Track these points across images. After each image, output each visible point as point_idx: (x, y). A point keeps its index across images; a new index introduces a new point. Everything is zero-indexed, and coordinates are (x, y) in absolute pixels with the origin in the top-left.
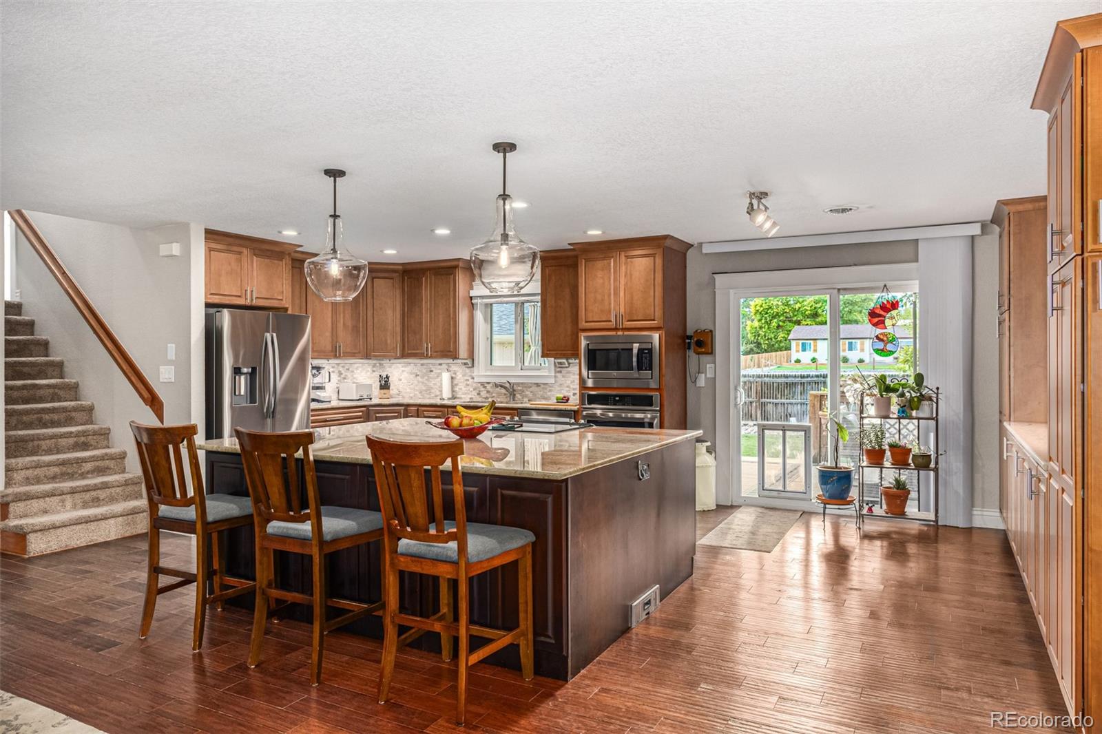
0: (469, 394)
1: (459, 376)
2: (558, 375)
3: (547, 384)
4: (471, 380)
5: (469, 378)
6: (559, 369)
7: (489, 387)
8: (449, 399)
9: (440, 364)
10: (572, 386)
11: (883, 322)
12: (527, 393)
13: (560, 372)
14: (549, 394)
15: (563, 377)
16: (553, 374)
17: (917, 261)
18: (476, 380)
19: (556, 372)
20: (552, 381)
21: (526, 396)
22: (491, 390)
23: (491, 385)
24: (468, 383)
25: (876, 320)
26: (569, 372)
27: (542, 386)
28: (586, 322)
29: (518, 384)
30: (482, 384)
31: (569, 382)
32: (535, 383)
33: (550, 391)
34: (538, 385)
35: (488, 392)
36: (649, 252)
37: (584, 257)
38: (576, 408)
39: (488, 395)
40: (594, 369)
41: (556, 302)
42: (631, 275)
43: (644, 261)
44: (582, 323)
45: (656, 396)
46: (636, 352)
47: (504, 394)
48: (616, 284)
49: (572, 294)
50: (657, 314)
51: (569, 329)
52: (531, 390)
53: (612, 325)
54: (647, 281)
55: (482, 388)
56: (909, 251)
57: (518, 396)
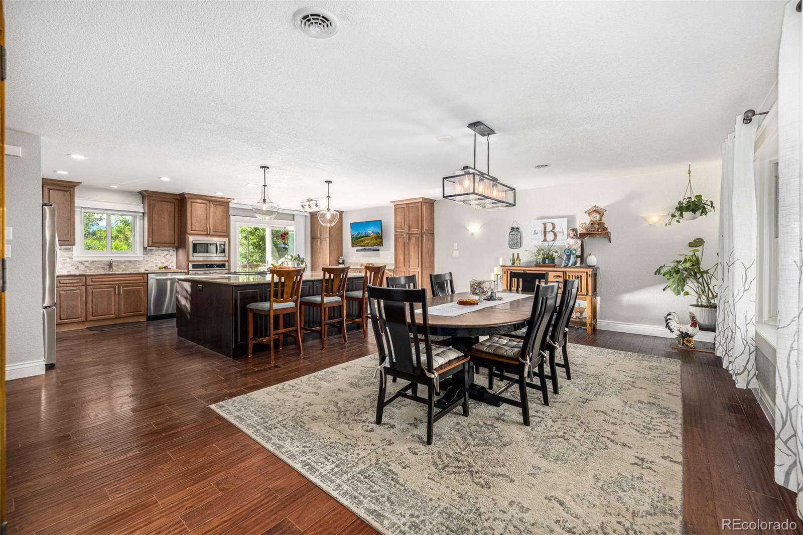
0: (66, 269)
3: (137, 261)
4: (68, 260)
6: (146, 253)
7: (87, 264)
10: (155, 262)
11: (284, 238)
12: (121, 266)
13: (147, 254)
14: (139, 266)
15: (149, 257)
16: (142, 255)
17: (294, 220)
18: (74, 259)
19: (144, 254)
20: (142, 259)
21: (121, 268)
22: (88, 265)
23: (89, 262)
24: (66, 261)
25: (283, 238)
26: (153, 254)
27: (133, 262)
28: (191, 230)
29: (115, 261)
30: (81, 262)
31: (152, 259)
32: (128, 261)
33: (139, 264)
34: (130, 261)
35: (86, 267)
36: (223, 204)
37: (191, 200)
38: (186, 271)
39: (86, 269)
40: (196, 252)
41: (158, 218)
42: (214, 213)
43: (221, 207)
44: (189, 231)
45: (227, 263)
46: (218, 245)
47: (102, 268)
48: (208, 215)
49: (169, 216)
50: (228, 230)
51: (167, 233)
52: (124, 264)
53: (205, 233)
54: (223, 216)
55: (80, 265)
56: (291, 217)
57: (114, 268)
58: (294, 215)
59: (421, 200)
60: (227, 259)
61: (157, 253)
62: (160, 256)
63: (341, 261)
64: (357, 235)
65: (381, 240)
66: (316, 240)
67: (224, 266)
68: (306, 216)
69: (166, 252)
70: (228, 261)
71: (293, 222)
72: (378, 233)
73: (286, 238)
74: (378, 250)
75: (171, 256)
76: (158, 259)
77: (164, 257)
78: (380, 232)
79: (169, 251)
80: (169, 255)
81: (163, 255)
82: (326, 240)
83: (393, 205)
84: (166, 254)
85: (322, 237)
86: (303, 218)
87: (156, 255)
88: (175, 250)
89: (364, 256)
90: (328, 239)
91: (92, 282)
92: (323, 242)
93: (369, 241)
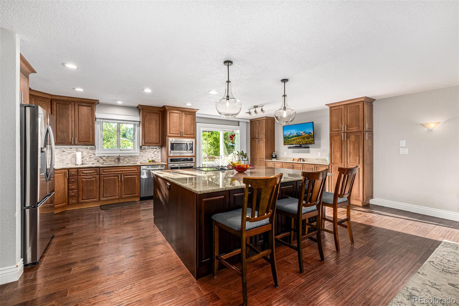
0: (91, 162)
1: (85, 154)
2: (141, 152)
3: (136, 156)
4: (93, 156)
5: (92, 155)
6: (141, 150)
7: (104, 158)
8: (81, 165)
9: (71, 148)
10: (147, 156)
11: (232, 139)
12: (126, 160)
13: (142, 151)
14: (137, 160)
15: (143, 153)
16: (139, 152)
17: (239, 126)
18: (96, 155)
19: (140, 151)
20: (139, 155)
22: (106, 159)
23: (106, 157)
24: (91, 157)
25: (231, 138)
26: (146, 151)
27: (134, 157)
28: (170, 134)
29: (122, 156)
30: (101, 157)
31: (146, 155)
32: (130, 156)
33: (137, 158)
34: (131, 156)
35: (104, 160)
36: (191, 113)
37: (170, 111)
38: (166, 164)
39: (104, 162)
40: (173, 150)
41: (149, 125)
42: (186, 120)
43: (190, 116)
44: (168, 134)
45: (194, 158)
46: (188, 144)
47: (114, 161)
48: (181, 122)
49: (156, 123)
50: (194, 133)
51: (154, 136)
52: (128, 158)
53: (179, 135)
54: (191, 122)
55: (100, 159)
56: (237, 123)
57: (121, 161)
58: (239, 121)
59: (363, 100)
60: (194, 154)
61: (149, 150)
62: (151, 152)
63: (274, 156)
64: (289, 135)
65: (312, 139)
66: (255, 140)
67: (191, 160)
68: (247, 122)
69: (154, 150)
70: (195, 156)
71: (238, 127)
72: (310, 133)
73: (233, 139)
74: (308, 147)
75: (158, 152)
76: (149, 155)
77: (153, 153)
78: (312, 132)
79: (156, 148)
80: (156, 152)
81: (152, 152)
82: (263, 140)
83: (328, 107)
84: (155, 151)
85: (260, 138)
86: (245, 124)
87: (148, 152)
88: (160, 148)
89: (293, 152)
90: (264, 139)
91: (104, 172)
92: (261, 141)
93: (300, 140)
